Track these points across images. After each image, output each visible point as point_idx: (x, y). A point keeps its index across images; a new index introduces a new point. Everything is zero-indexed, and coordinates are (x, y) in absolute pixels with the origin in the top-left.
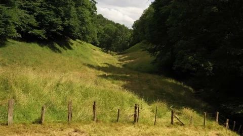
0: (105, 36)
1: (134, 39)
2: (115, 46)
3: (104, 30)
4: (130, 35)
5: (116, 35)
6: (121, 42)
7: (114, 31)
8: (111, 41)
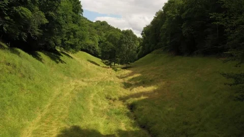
0: (106, 44)
1: (143, 49)
2: (120, 57)
3: (106, 36)
4: (139, 44)
5: (120, 43)
6: (128, 52)
7: (119, 38)
8: (115, 51)
